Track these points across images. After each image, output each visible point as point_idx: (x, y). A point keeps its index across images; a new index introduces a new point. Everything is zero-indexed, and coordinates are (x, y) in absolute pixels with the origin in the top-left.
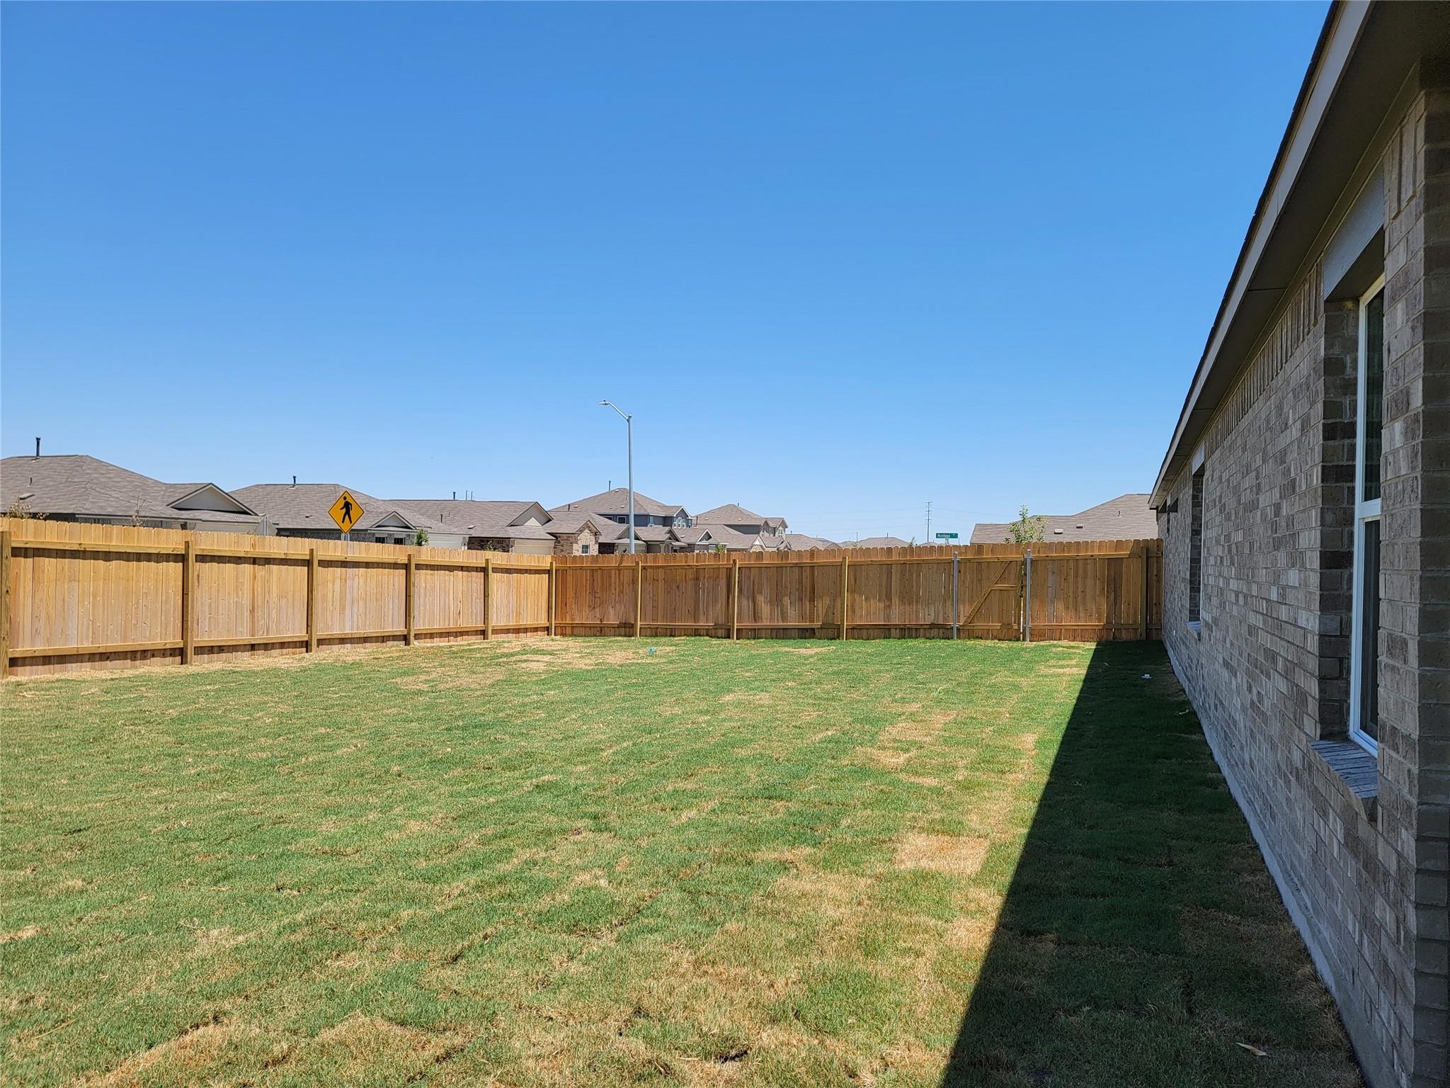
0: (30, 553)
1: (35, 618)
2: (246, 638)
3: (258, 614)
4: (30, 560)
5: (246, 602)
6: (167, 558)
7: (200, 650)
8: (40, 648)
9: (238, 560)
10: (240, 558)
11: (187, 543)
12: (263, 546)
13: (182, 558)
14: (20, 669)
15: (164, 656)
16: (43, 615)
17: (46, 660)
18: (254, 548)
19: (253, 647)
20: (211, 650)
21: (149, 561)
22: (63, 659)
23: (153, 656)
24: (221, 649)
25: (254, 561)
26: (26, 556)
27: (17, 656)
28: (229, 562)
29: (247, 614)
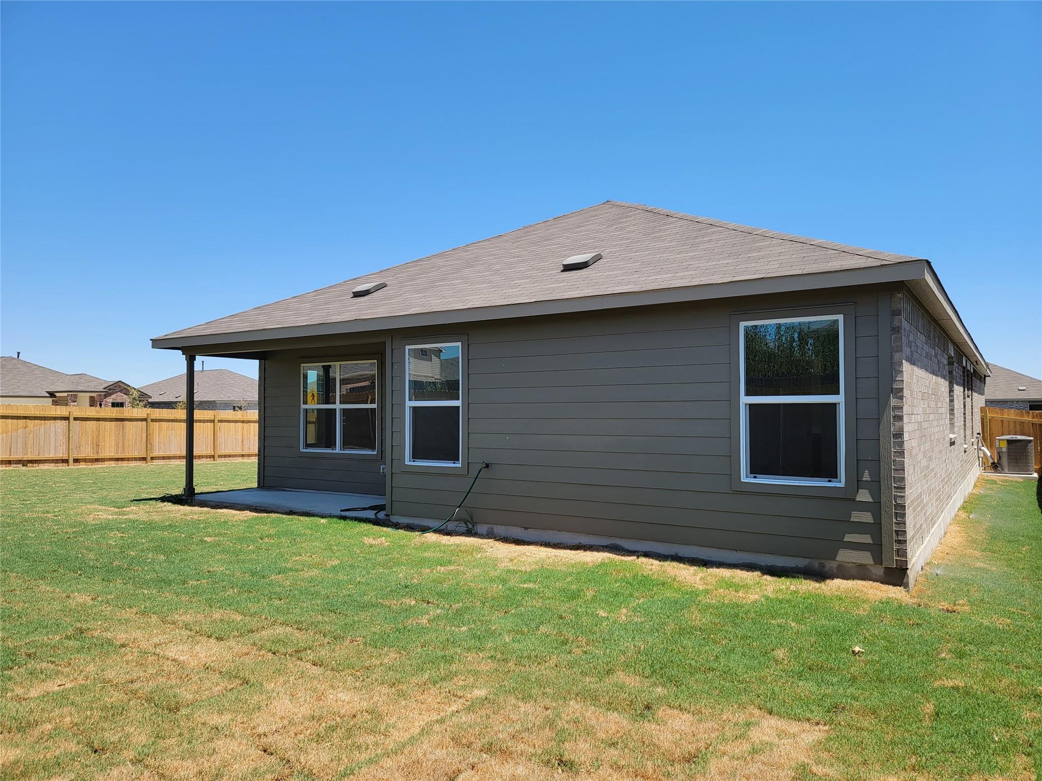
0: (158, 420)
1: (159, 443)
2: (240, 452)
3: (245, 442)
4: (158, 423)
5: (240, 438)
6: (208, 421)
7: (220, 456)
8: (161, 454)
9: (236, 422)
10: (237, 421)
11: (214, 415)
12: (247, 416)
13: (213, 421)
14: (155, 461)
15: (207, 458)
16: (162, 442)
17: (164, 458)
18: (243, 416)
19: (243, 456)
20: (225, 456)
21: (200, 422)
22: (169, 458)
23: (203, 458)
24: (229, 456)
25: (243, 422)
26: (156, 422)
27: (153, 456)
28: (232, 422)
29: (240, 443)
